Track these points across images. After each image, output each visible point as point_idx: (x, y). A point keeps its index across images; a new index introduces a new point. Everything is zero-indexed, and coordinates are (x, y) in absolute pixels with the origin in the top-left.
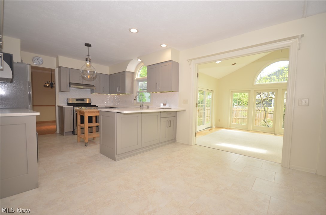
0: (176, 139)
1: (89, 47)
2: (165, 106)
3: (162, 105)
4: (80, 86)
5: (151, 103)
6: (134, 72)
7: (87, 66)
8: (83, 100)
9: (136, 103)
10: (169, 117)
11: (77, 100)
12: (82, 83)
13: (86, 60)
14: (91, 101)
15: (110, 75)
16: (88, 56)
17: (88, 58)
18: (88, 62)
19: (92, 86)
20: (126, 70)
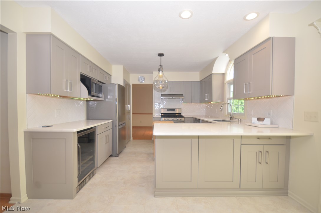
1: (162, 57)
2: (260, 122)
3: (255, 120)
4: (170, 96)
5: (244, 115)
6: (225, 73)
7: (159, 77)
8: (174, 110)
9: (226, 114)
10: (264, 145)
11: (169, 110)
12: (172, 94)
13: (159, 71)
14: (181, 111)
15: (200, 81)
16: (161, 66)
17: (160, 69)
18: (161, 72)
19: (182, 95)
20: (213, 72)
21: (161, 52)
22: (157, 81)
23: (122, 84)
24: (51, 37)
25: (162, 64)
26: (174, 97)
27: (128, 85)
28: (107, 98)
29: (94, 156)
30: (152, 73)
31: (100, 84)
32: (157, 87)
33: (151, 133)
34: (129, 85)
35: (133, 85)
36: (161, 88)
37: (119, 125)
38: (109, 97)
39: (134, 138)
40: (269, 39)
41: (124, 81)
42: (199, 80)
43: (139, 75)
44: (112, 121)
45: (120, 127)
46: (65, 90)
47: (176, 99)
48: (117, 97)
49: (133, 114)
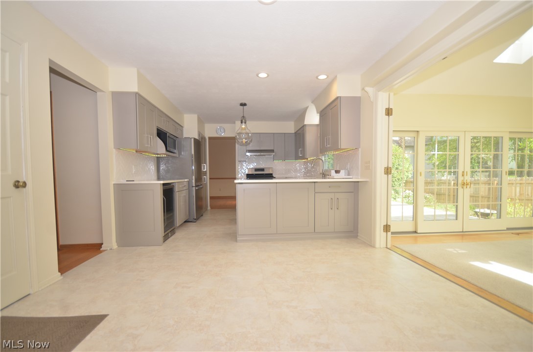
0: (358, 233)
1: (245, 107)
2: (337, 174)
3: (333, 172)
4: (258, 152)
7: (242, 129)
8: (263, 170)
10: (335, 192)
11: (256, 170)
12: (259, 149)
13: (242, 123)
14: (272, 171)
15: (295, 133)
16: (243, 117)
17: (243, 120)
18: (243, 124)
19: (272, 151)
20: (305, 123)
21: (243, 102)
22: (239, 134)
23: (197, 137)
24: (137, 95)
25: (245, 115)
26: (262, 154)
27: (203, 138)
28: (181, 154)
29: (173, 214)
30: (234, 123)
31: (175, 138)
32: (240, 141)
33: (234, 203)
34: (205, 138)
35: (210, 138)
36: (244, 142)
37: (196, 186)
38: (182, 153)
39: (212, 208)
40: (337, 98)
41: (199, 134)
42: (293, 132)
43: (218, 126)
44: (188, 180)
45: (197, 188)
46: (147, 145)
47: (266, 156)
48: (193, 153)
49: (210, 179)
